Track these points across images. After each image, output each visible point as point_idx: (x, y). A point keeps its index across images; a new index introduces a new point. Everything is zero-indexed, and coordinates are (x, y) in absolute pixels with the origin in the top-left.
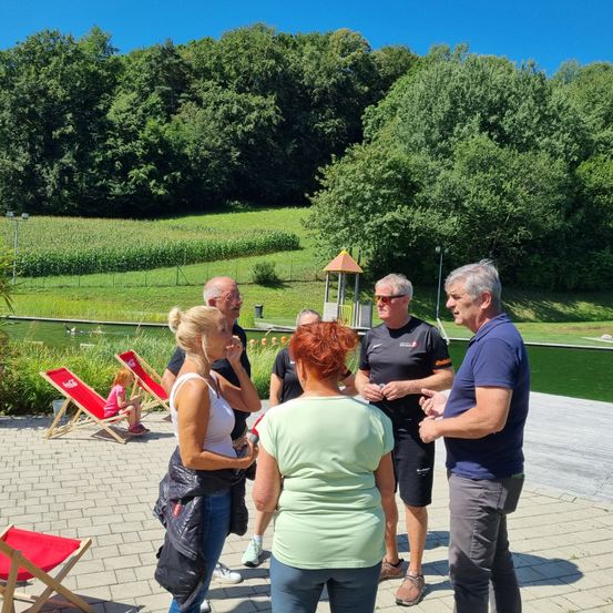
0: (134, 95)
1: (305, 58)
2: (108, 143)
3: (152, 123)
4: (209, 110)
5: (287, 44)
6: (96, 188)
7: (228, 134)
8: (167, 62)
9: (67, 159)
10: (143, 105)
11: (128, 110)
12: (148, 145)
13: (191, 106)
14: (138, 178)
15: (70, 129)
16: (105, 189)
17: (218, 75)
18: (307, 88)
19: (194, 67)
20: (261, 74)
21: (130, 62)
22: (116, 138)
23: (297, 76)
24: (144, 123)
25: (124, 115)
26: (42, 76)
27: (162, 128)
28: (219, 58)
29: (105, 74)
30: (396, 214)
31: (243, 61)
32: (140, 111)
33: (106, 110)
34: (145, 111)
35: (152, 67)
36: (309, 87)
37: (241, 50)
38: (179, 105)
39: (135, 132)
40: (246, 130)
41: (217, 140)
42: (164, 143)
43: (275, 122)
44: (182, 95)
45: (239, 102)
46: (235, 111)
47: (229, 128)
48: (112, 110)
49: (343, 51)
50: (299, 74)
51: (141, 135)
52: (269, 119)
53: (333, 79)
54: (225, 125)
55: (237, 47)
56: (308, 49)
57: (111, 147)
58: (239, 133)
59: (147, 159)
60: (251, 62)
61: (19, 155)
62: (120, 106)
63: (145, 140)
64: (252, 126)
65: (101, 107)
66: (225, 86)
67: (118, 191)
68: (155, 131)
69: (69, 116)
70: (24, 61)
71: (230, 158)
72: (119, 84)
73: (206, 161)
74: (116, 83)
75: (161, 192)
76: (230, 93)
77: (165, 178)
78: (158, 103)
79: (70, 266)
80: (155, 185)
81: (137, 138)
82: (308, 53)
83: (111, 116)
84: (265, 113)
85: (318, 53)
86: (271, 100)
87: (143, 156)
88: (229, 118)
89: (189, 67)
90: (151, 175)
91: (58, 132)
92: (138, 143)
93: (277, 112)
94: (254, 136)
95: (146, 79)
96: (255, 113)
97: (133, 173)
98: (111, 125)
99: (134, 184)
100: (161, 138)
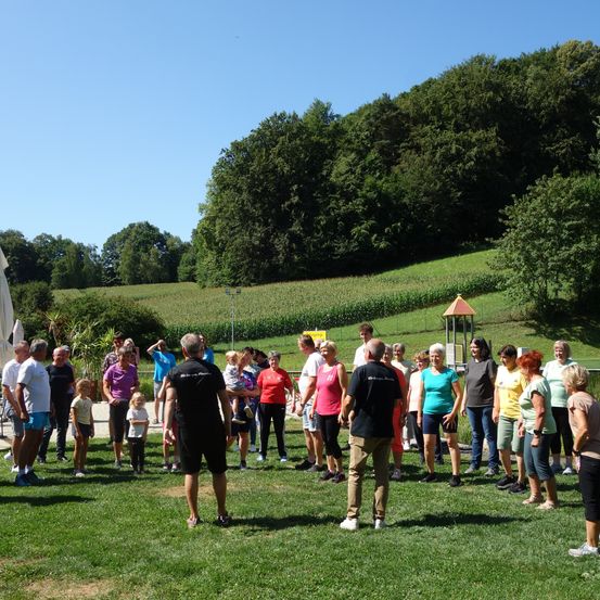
0: (353, 155)
1: (529, 81)
2: (331, 205)
3: (369, 180)
4: (427, 156)
5: (509, 69)
6: (322, 250)
7: (448, 175)
8: (385, 117)
9: (296, 228)
10: (362, 163)
11: (347, 172)
12: (368, 202)
13: (409, 155)
14: (360, 234)
15: (297, 198)
16: (330, 249)
17: (435, 118)
18: (532, 111)
19: (411, 116)
20: (480, 108)
21: (351, 124)
22: (337, 200)
23: (521, 101)
24: (362, 180)
25: (343, 178)
26: (271, 157)
27: (379, 183)
28: (434, 102)
29: (326, 142)
30: (582, 245)
31: (460, 99)
32: (358, 170)
33: (329, 174)
34: (364, 169)
35: (371, 124)
36: (535, 110)
37: (457, 89)
38: (399, 156)
39: (354, 191)
40: (467, 168)
41: (436, 184)
42: (383, 197)
43: (498, 154)
44: (403, 144)
45: (457, 140)
46: (453, 151)
47: (449, 169)
48: (333, 175)
49: (571, 65)
50: (522, 99)
51: (359, 193)
52: (492, 152)
53: (561, 97)
54: (444, 167)
55: (454, 87)
56: (532, 71)
57: (333, 209)
58: (459, 172)
59: (367, 215)
60: (467, 98)
61: (255, 230)
62: (340, 168)
63: (364, 196)
64: (472, 163)
65: (324, 173)
66: (442, 128)
67: (341, 250)
68: (373, 187)
69: (295, 187)
70: (257, 147)
71: (450, 199)
72: (339, 148)
73: (426, 207)
74: (336, 149)
75: (382, 245)
76: (449, 133)
77: (386, 230)
78: (376, 159)
79: (283, 328)
80: (376, 239)
81: (357, 197)
82: (532, 75)
83: (333, 179)
84: (487, 147)
85: (544, 72)
86: (492, 133)
87: (364, 213)
88: (449, 159)
89: (407, 115)
90: (372, 230)
91: (287, 203)
92: (358, 201)
93: (500, 143)
94: (477, 173)
95: (367, 137)
96: (475, 149)
97: (354, 231)
98: (333, 188)
99: (357, 240)
100: (380, 193)
